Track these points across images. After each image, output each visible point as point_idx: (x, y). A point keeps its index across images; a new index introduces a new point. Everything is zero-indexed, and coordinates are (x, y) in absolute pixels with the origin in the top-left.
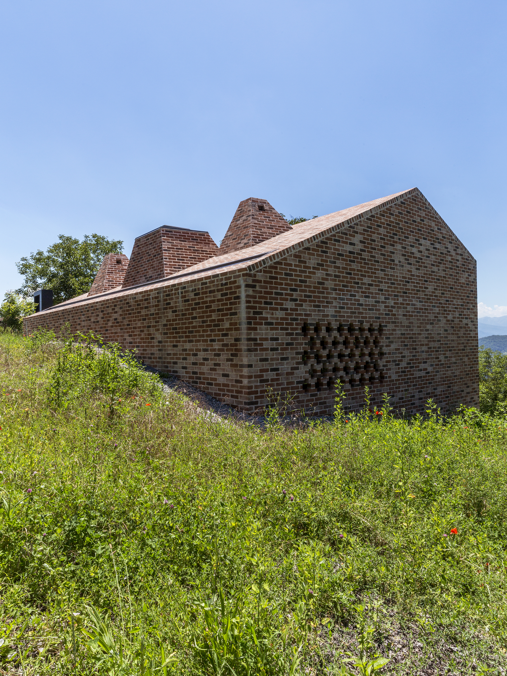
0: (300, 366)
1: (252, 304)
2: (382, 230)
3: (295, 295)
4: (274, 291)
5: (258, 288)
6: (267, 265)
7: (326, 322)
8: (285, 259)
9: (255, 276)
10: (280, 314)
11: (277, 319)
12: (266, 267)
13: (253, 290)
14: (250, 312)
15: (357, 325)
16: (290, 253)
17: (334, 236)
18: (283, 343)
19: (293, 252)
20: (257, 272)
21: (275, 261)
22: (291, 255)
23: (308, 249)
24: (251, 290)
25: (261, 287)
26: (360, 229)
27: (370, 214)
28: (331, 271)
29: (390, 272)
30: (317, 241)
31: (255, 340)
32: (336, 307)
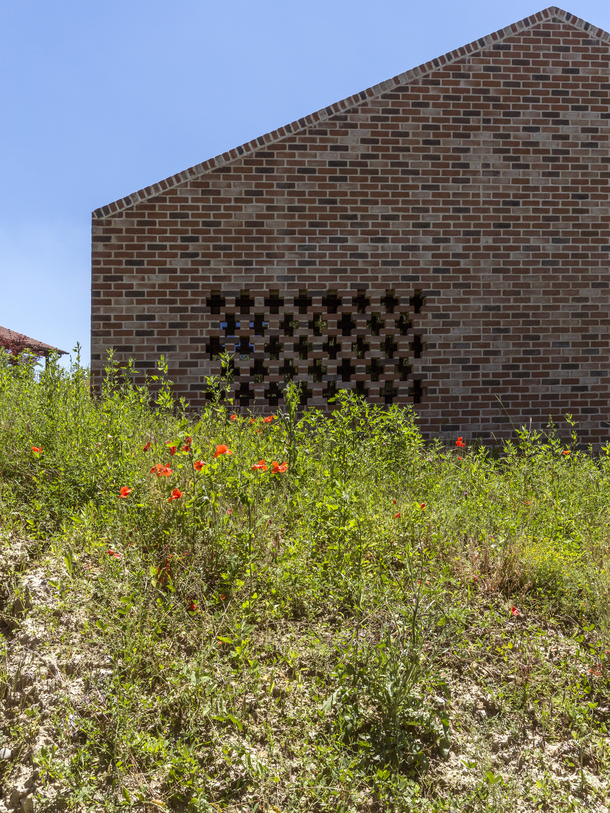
0: (199, 361)
1: (102, 266)
2: (429, 112)
3: (192, 247)
4: (147, 243)
5: (114, 241)
6: (133, 204)
7: (265, 289)
8: (174, 192)
9: (109, 223)
10: (157, 279)
11: (153, 286)
12: (131, 209)
13: (105, 245)
14: (99, 277)
15: (347, 293)
16: (183, 181)
17: (293, 139)
18: (165, 324)
19: (190, 178)
20: (114, 216)
21: (150, 197)
22: (186, 185)
23: (226, 169)
24: (101, 244)
25: (120, 239)
26: (362, 117)
27: (395, 86)
28: (280, 201)
29: (452, 188)
30: (245, 153)
31: (108, 318)
32: (292, 262)
